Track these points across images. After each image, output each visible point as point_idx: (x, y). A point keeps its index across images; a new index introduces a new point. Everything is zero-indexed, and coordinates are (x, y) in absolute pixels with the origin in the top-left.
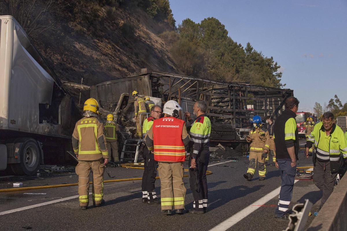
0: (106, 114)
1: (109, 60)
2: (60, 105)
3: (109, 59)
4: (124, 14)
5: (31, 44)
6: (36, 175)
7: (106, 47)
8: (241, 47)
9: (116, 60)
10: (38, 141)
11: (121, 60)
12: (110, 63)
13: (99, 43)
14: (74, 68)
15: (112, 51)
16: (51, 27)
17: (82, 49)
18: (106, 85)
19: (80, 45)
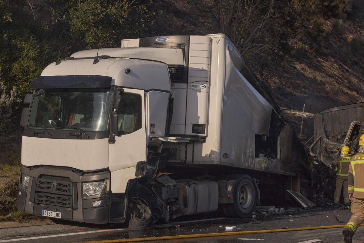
0: (332, 147)
1: (335, 83)
2: (279, 136)
3: (336, 81)
4: (353, 27)
5: (246, 66)
6: (251, 217)
7: (332, 66)
9: (344, 82)
10: (254, 178)
11: (350, 82)
12: (337, 86)
13: (324, 62)
14: (295, 93)
15: (339, 71)
16: (268, 46)
17: (304, 70)
18: (333, 112)
19: (301, 66)
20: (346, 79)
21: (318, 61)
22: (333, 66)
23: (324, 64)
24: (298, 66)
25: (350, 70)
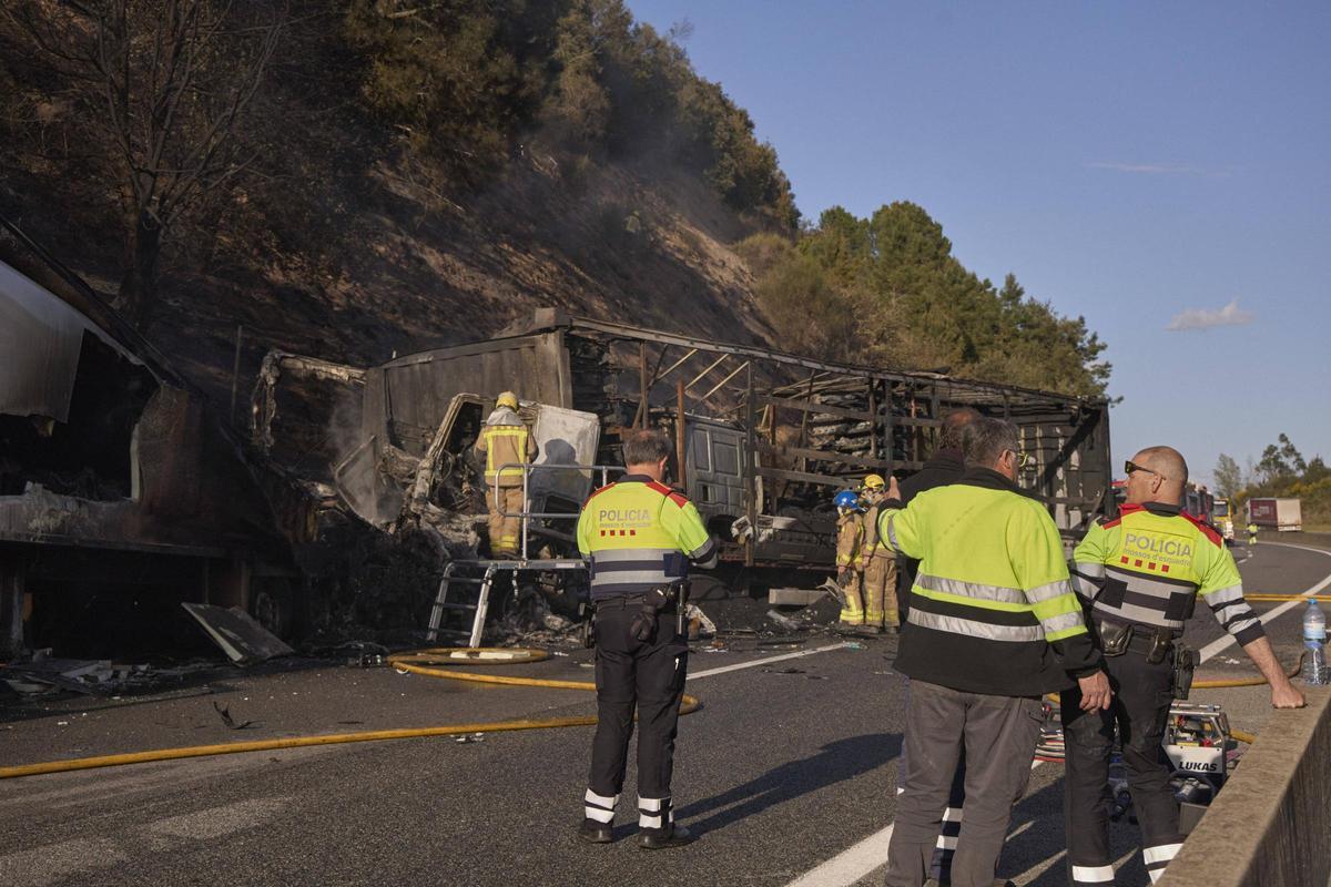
8: (990, 290)
9: (566, 308)
11: (584, 310)
17: (449, 269)
18: (417, 367)
19: (443, 258)
20: (575, 302)
21: (498, 251)
22: (542, 267)
23: (515, 260)
24: (431, 257)
25: (591, 280)
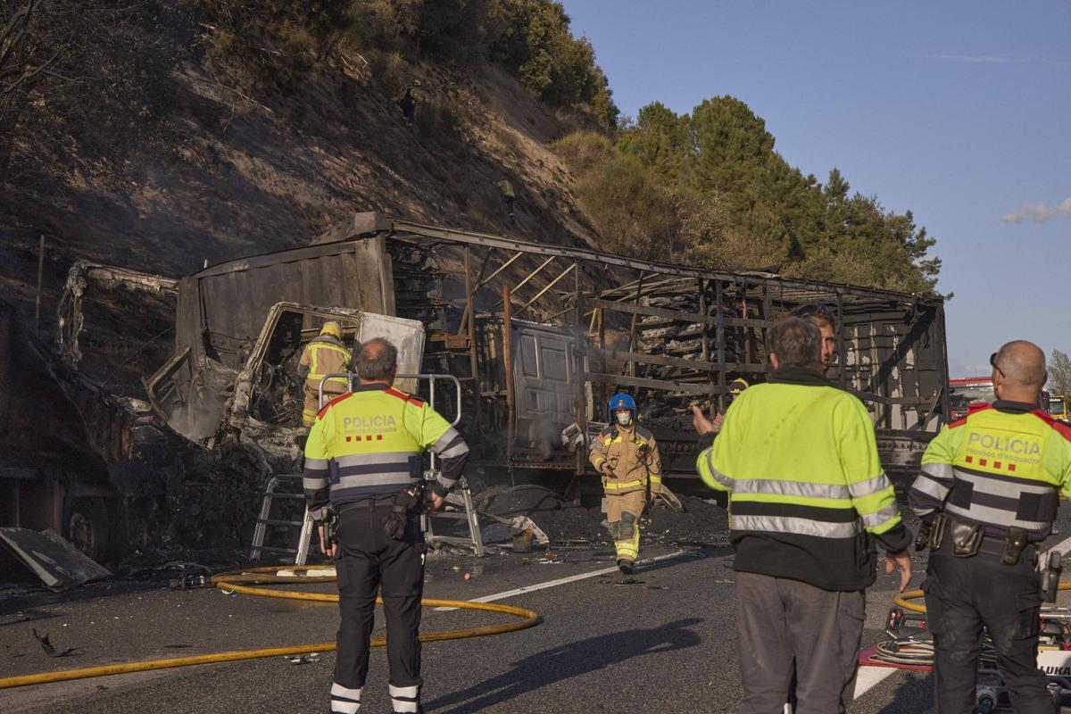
4: (438, 78)
7: (352, 171)
13: (328, 158)
14: (217, 235)
15: (370, 184)
19: (253, 162)
20: (390, 206)
21: (310, 155)
22: (356, 171)
23: (326, 162)
24: (240, 161)
25: (407, 184)
